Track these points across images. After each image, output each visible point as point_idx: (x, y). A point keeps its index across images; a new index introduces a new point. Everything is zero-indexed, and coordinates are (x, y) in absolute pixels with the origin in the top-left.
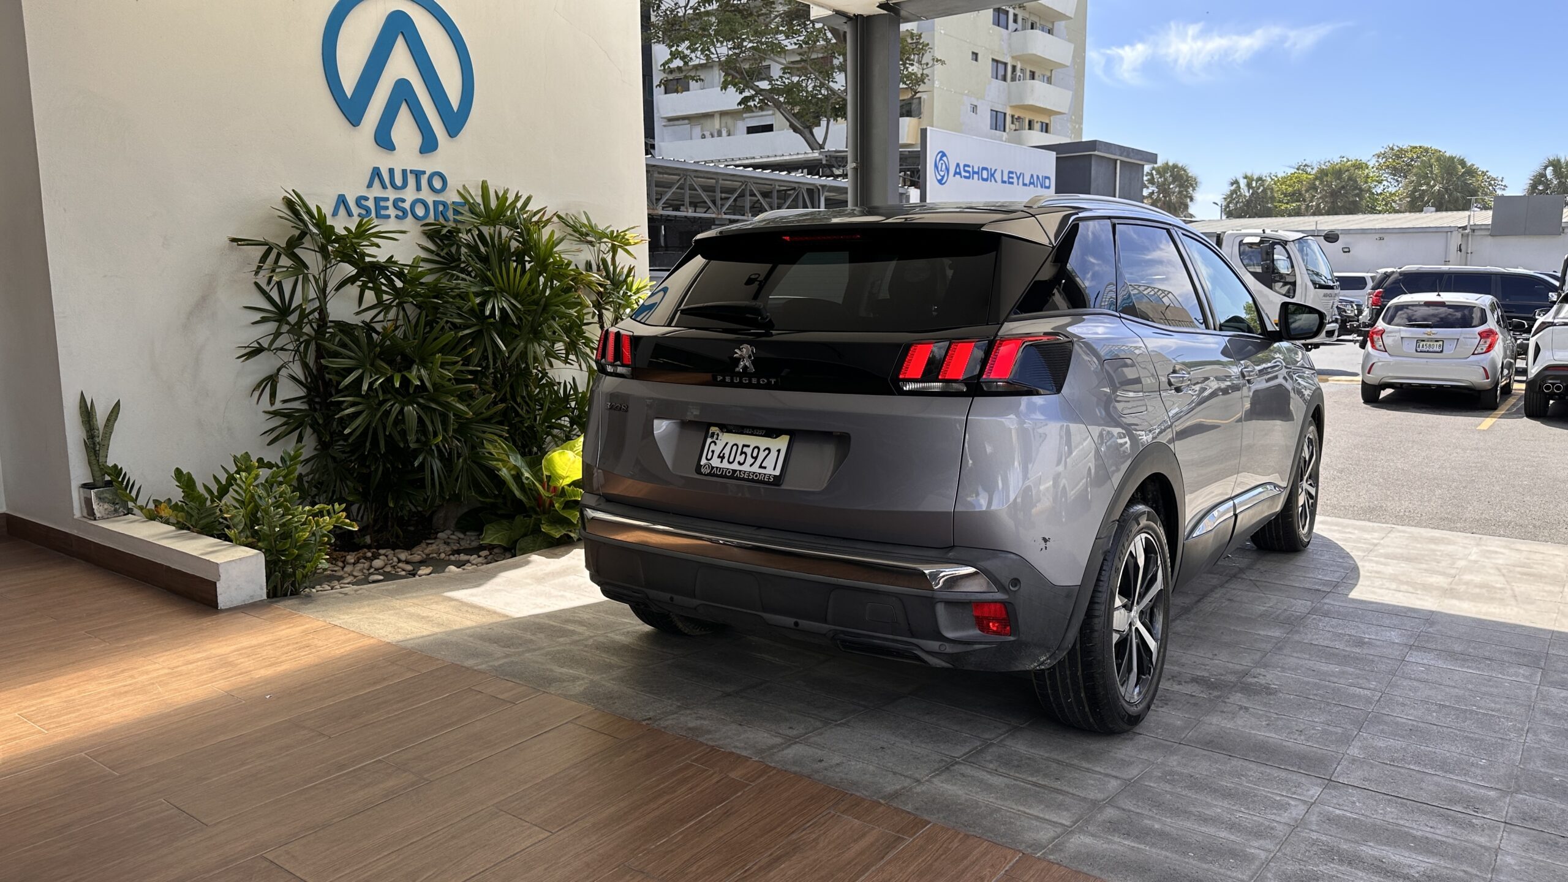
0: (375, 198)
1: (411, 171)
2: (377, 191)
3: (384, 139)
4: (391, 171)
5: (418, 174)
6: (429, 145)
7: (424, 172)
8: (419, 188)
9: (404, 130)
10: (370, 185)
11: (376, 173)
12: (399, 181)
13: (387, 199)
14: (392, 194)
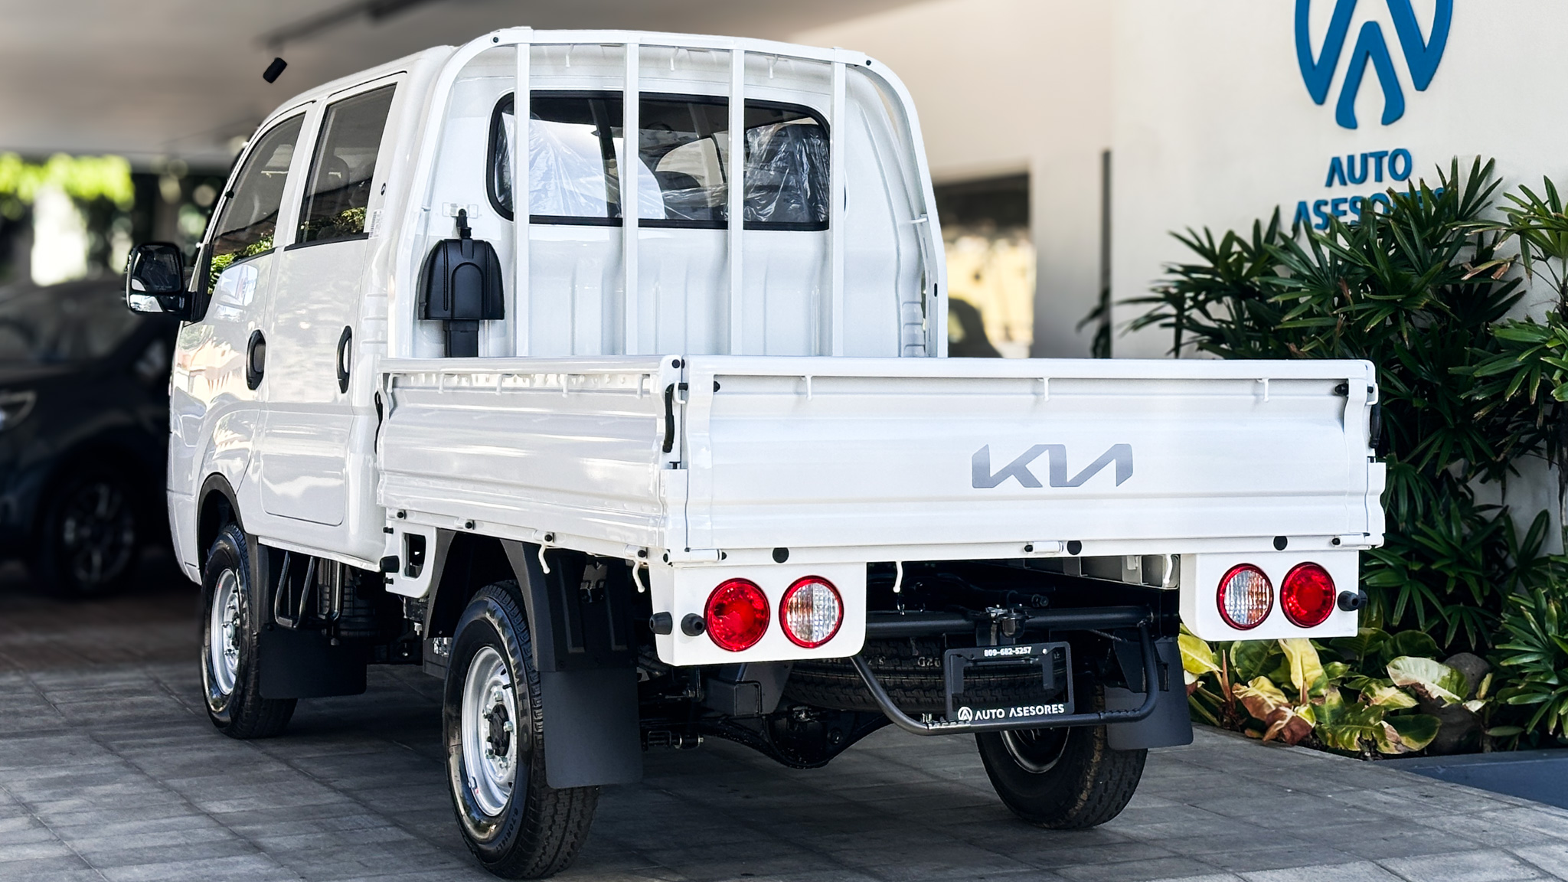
0: (1333, 200)
1: (1372, 155)
2: (1338, 191)
3: (1346, 117)
4: (1351, 159)
5: (1379, 156)
6: (1394, 111)
7: (1385, 153)
8: (1379, 178)
9: (1370, 97)
10: (1329, 184)
11: (1335, 166)
12: (1358, 173)
13: (1345, 200)
14: (1351, 191)
